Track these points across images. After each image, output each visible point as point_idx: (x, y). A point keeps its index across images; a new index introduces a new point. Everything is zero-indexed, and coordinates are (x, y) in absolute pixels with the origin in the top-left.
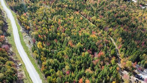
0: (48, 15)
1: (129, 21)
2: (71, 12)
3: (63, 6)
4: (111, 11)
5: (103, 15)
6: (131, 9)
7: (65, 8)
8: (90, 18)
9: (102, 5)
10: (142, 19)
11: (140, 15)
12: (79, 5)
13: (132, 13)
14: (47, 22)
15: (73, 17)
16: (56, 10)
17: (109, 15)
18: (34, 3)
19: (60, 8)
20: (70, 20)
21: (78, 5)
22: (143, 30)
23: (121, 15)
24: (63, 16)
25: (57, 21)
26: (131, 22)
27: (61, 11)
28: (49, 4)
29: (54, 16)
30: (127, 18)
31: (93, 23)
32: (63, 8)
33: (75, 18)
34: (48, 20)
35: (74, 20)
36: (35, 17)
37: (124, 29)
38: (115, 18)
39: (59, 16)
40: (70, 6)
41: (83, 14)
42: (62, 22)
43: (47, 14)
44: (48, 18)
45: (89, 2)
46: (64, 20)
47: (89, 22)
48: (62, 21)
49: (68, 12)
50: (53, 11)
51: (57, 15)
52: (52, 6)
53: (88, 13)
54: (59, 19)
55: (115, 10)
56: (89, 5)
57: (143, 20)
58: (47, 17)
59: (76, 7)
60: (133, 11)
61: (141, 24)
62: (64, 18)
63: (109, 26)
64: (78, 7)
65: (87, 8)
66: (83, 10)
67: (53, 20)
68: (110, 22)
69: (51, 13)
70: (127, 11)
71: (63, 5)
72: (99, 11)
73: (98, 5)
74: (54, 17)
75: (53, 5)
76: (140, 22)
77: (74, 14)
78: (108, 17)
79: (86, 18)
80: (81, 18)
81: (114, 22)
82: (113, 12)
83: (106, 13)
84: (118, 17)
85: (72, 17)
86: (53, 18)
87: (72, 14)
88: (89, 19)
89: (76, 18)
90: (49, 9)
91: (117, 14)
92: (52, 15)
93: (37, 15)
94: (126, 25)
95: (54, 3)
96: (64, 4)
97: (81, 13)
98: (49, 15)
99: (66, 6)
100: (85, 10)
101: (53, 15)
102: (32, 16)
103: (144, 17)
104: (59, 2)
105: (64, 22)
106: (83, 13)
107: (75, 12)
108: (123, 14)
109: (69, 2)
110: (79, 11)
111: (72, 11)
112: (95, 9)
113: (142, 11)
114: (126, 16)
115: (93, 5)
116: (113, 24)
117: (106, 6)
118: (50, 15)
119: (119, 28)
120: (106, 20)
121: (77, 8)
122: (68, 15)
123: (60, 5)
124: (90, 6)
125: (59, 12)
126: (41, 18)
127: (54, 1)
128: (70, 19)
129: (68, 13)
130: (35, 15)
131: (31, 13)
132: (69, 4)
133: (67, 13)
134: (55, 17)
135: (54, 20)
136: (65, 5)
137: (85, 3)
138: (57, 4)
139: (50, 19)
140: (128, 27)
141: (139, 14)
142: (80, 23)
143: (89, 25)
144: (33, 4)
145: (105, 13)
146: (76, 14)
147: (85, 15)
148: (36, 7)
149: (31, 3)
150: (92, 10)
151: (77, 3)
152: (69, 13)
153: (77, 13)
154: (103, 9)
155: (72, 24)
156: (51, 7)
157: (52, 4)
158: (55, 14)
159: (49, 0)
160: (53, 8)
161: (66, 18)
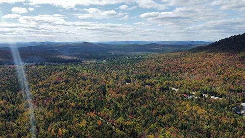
0: (40, 124)
1: (176, 120)
2: (81, 113)
3: (67, 106)
4: (145, 106)
5: (134, 114)
6: (174, 102)
7: (70, 109)
8: (115, 121)
9: (130, 99)
10: (193, 115)
11: (188, 109)
12: (94, 102)
13: (176, 107)
15: (85, 122)
16: (54, 113)
17: (144, 113)
18: (14, 103)
19: (62, 110)
20: (80, 128)
21: (92, 102)
22: (200, 133)
23: (162, 111)
24: (67, 122)
25: (55, 132)
26: (179, 120)
27: (64, 114)
28: (42, 103)
29: (51, 124)
30: (172, 116)
31: (121, 129)
32: (68, 109)
33: (88, 123)
34: (40, 132)
35: (86, 127)
36: (12, 129)
37: (172, 133)
38: (153, 118)
39: (59, 122)
40: (80, 104)
41: (101, 115)
42: (66, 133)
44: (38, 129)
45: (110, 96)
46: (69, 129)
47: (113, 127)
48: (65, 131)
49: (76, 114)
50: (50, 114)
51: (57, 121)
52: (48, 106)
53: (111, 114)
54: (60, 129)
55: (151, 105)
56: (111, 100)
57: (195, 116)
59: (89, 105)
60: (177, 104)
61: (194, 122)
62: (69, 126)
63: (146, 131)
64: (93, 105)
65: (107, 105)
66: (101, 109)
67: (48, 132)
68: (147, 124)
69: (45, 118)
70: (169, 104)
71: (67, 103)
72: (127, 107)
73: (124, 99)
74: (50, 126)
75: (50, 105)
76: (191, 119)
77: (86, 116)
78: (142, 116)
79: (108, 121)
80: (100, 123)
81: (153, 123)
82: (149, 108)
83: (139, 111)
84: (157, 115)
85: (83, 123)
86: (49, 129)
87: (83, 117)
88: (113, 122)
89: (91, 123)
90: (42, 111)
91: (155, 110)
92: (48, 122)
93: (18, 125)
94: (172, 127)
95: (51, 101)
96: (68, 101)
97: (99, 113)
99: (73, 104)
100: (105, 109)
101: (50, 123)
102: (7, 129)
103: (195, 112)
104: (60, 99)
105: (70, 132)
106: (102, 113)
107: (88, 114)
108: (164, 109)
109: (78, 98)
110: (94, 111)
111: (83, 112)
112: (120, 106)
113: (190, 102)
114: (170, 113)
115: (117, 100)
116: (152, 126)
117: (137, 100)
118: (43, 123)
119: (163, 133)
120: (141, 122)
121: (91, 107)
122: (77, 119)
123: (62, 104)
124: (111, 102)
125: (60, 117)
126: (24, 131)
127: (52, 98)
128: (80, 125)
129: (75, 116)
130: (14, 125)
131: (7, 123)
132: (78, 101)
133: (74, 116)
134: (53, 126)
135: (51, 132)
136: (70, 104)
137: (104, 98)
138: (56, 103)
139: (42, 131)
140: (176, 130)
141: (187, 106)
142: (97, 131)
143: (114, 133)
144: (12, 106)
145: (137, 110)
146: (91, 117)
147: (106, 117)
148: (17, 112)
149: (9, 105)
150: (116, 108)
151: (91, 98)
152: (78, 117)
153: (92, 115)
154: (133, 105)
155: (83, 134)
156: (46, 109)
157: (48, 104)
158: (54, 120)
159: (43, 98)
160: (49, 109)
161: (72, 125)
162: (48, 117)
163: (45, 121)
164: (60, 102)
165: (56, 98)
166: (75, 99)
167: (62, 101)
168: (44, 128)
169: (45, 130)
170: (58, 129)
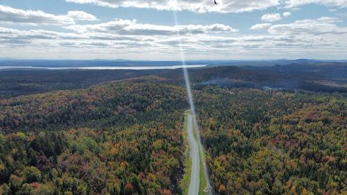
0: (276, 172)
2: (344, 177)
3: (321, 158)
7: (326, 165)
14: (270, 188)
16: (299, 164)
18: (248, 137)
19: (311, 162)
24: (318, 184)
25: (296, 191)
27: (315, 169)
28: (284, 145)
29: (292, 178)
32: (321, 164)
34: (275, 183)
36: (242, 168)
39: (304, 179)
40: (344, 161)
43: (273, 168)
44: (274, 179)
49: (336, 177)
50: (292, 163)
51: (301, 177)
52: (291, 151)
54: (305, 189)
58: (272, 176)
62: (319, 190)
69: (284, 167)
71: (322, 155)
74: (290, 181)
75: (294, 151)
86: (289, 183)
90: (282, 156)
92: (287, 173)
93: (250, 165)
95: (297, 146)
96: (324, 152)
98: (279, 171)
99: (332, 159)
101: (290, 175)
102: (237, 165)
104: (311, 146)
109: (342, 151)
118: (281, 173)
122: (336, 184)
123: (313, 154)
125: (307, 172)
126: (256, 175)
127: (299, 142)
129: (333, 178)
130: (245, 163)
131: (238, 158)
132: (341, 156)
133: (330, 178)
134: (294, 181)
135: (290, 188)
136: (327, 157)
138: (304, 150)
139: (278, 183)
144: (245, 138)
148: (251, 148)
149: (243, 137)
152: (337, 180)
156: (288, 153)
157: (292, 148)
158: (296, 173)
159: (286, 138)
160: (292, 156)
161: (326, 191)
162: (289, 167)
163: (284, 170)
164: (311, 150)
165: (305, 143)
166: (337, 152)
167: (313, 149)
168: (282, 181)
169: (282, 182)
170: (302, 189)
